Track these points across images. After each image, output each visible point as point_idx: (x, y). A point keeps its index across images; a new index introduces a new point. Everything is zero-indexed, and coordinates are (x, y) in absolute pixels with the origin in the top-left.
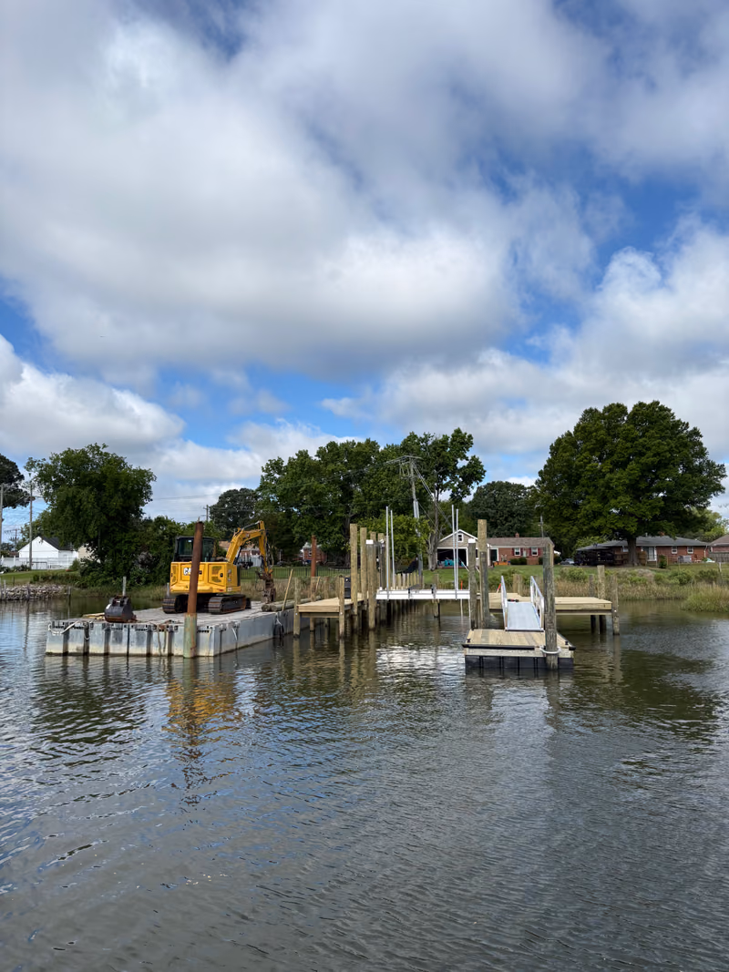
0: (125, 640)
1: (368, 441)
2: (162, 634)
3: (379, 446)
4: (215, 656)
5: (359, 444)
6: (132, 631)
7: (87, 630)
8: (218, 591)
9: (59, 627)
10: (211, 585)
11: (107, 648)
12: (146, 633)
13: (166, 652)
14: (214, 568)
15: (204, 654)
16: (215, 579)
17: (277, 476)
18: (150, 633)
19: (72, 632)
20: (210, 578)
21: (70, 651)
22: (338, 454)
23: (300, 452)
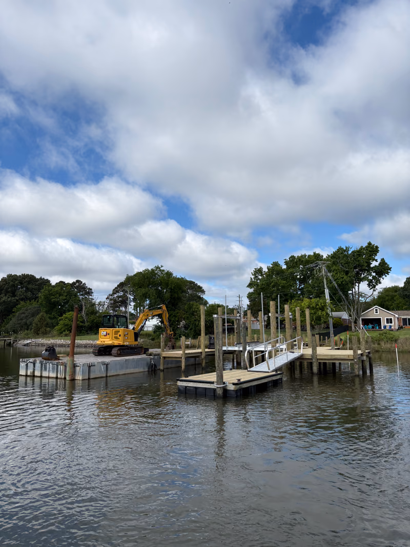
0: (48, 370)
1: (315, 253)
2: (62, 367)
3: (322, 256)
4: (82, 380)
5: (309, 256)
6: (51, 364)
7: (34, 364)
8: (117, 344)
9: (24, 362)
10: (114, 341)
11: (41, 373)
12: (56, 366)
13: (63, 377)
14: (115, 332)
15: (78, 379)
16: (116, 338)
17: (260, 277)
18: (57, 366)
19: (29, 364)
20: (113, 337)
21: (28, 374)
22: (296, 263)
23: (273, 263)
